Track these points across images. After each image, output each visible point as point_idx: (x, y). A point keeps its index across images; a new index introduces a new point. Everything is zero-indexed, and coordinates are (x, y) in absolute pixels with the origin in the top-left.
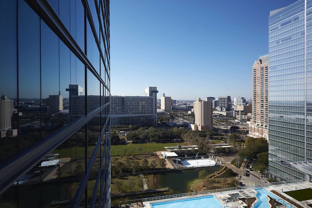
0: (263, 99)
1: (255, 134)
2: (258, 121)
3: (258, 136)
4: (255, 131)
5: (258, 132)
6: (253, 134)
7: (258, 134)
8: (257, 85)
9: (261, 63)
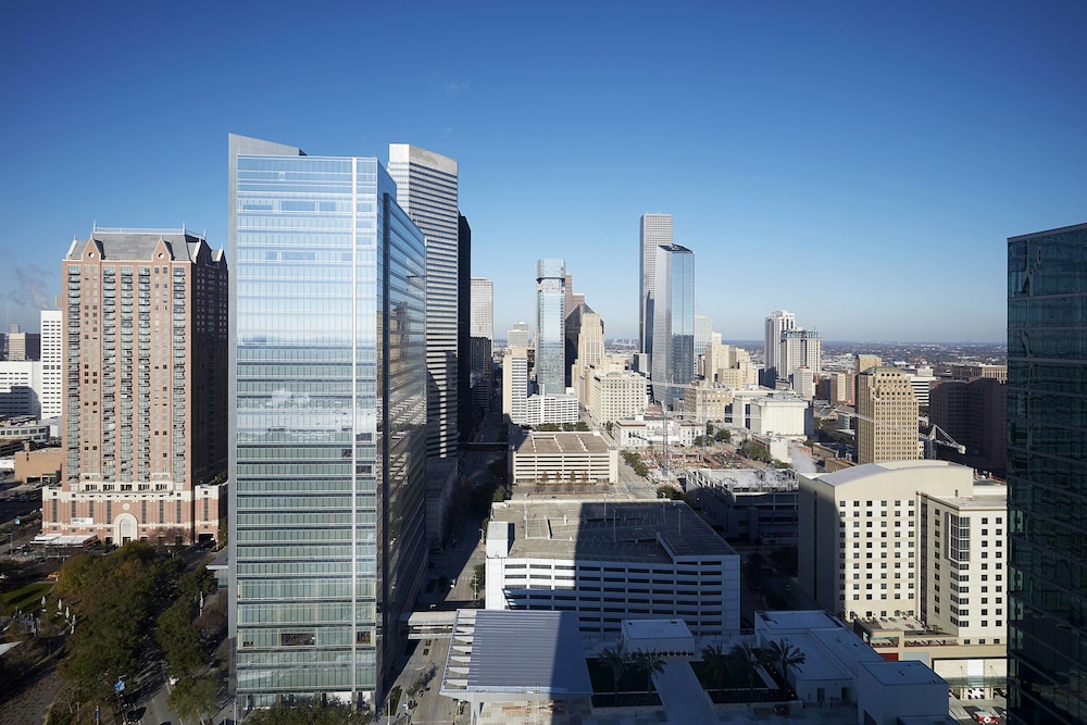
0: (110, 390)
1: (74, 525)
2: (90, 475)
3: (91, 530)
4: (74, 516)
5: (91, 516)
6: (64, 526)
7: (89, 522)
8: (87, 337)
9: (103, 257)
